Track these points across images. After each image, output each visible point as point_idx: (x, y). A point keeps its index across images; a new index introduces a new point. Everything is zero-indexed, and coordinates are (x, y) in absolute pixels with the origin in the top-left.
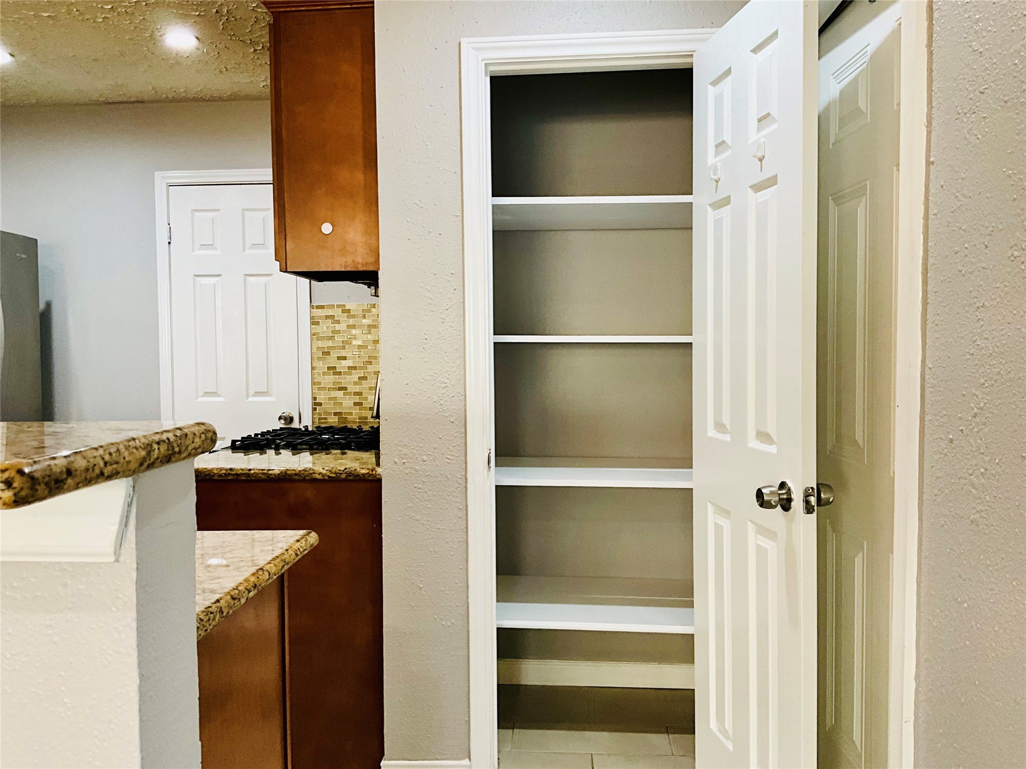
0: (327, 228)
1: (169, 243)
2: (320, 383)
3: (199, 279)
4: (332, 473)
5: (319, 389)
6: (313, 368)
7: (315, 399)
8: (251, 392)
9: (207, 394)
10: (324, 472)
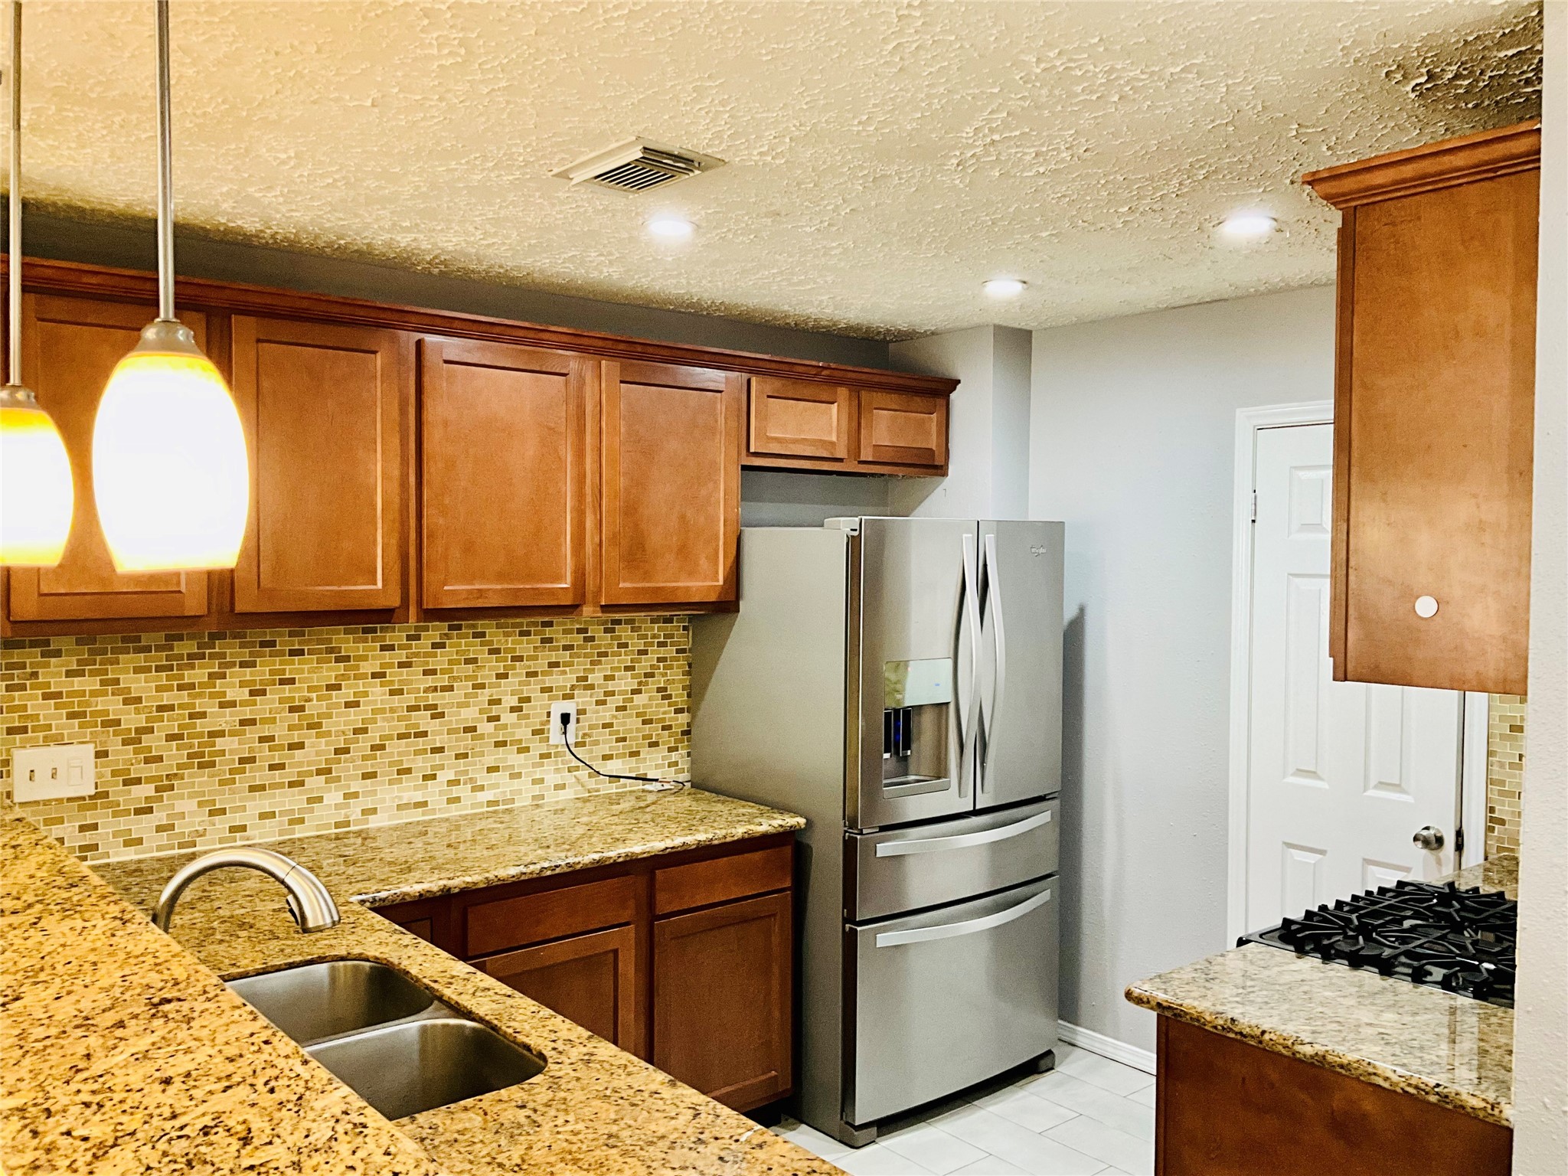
0: (1426, 607)
1: (1254, 521)
2: (1502, 783)
3: (1297, 580)
4: (1409, 1085)
5: (1501, 793)
6: (1490, 754)
7: (1492, 810)
8: (1373, 782)
9: (1300, 772)
10: (1395, 1078)
